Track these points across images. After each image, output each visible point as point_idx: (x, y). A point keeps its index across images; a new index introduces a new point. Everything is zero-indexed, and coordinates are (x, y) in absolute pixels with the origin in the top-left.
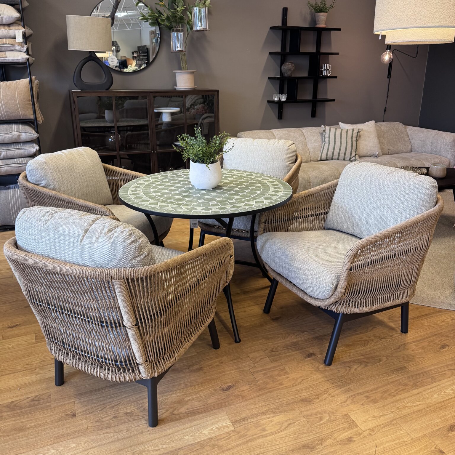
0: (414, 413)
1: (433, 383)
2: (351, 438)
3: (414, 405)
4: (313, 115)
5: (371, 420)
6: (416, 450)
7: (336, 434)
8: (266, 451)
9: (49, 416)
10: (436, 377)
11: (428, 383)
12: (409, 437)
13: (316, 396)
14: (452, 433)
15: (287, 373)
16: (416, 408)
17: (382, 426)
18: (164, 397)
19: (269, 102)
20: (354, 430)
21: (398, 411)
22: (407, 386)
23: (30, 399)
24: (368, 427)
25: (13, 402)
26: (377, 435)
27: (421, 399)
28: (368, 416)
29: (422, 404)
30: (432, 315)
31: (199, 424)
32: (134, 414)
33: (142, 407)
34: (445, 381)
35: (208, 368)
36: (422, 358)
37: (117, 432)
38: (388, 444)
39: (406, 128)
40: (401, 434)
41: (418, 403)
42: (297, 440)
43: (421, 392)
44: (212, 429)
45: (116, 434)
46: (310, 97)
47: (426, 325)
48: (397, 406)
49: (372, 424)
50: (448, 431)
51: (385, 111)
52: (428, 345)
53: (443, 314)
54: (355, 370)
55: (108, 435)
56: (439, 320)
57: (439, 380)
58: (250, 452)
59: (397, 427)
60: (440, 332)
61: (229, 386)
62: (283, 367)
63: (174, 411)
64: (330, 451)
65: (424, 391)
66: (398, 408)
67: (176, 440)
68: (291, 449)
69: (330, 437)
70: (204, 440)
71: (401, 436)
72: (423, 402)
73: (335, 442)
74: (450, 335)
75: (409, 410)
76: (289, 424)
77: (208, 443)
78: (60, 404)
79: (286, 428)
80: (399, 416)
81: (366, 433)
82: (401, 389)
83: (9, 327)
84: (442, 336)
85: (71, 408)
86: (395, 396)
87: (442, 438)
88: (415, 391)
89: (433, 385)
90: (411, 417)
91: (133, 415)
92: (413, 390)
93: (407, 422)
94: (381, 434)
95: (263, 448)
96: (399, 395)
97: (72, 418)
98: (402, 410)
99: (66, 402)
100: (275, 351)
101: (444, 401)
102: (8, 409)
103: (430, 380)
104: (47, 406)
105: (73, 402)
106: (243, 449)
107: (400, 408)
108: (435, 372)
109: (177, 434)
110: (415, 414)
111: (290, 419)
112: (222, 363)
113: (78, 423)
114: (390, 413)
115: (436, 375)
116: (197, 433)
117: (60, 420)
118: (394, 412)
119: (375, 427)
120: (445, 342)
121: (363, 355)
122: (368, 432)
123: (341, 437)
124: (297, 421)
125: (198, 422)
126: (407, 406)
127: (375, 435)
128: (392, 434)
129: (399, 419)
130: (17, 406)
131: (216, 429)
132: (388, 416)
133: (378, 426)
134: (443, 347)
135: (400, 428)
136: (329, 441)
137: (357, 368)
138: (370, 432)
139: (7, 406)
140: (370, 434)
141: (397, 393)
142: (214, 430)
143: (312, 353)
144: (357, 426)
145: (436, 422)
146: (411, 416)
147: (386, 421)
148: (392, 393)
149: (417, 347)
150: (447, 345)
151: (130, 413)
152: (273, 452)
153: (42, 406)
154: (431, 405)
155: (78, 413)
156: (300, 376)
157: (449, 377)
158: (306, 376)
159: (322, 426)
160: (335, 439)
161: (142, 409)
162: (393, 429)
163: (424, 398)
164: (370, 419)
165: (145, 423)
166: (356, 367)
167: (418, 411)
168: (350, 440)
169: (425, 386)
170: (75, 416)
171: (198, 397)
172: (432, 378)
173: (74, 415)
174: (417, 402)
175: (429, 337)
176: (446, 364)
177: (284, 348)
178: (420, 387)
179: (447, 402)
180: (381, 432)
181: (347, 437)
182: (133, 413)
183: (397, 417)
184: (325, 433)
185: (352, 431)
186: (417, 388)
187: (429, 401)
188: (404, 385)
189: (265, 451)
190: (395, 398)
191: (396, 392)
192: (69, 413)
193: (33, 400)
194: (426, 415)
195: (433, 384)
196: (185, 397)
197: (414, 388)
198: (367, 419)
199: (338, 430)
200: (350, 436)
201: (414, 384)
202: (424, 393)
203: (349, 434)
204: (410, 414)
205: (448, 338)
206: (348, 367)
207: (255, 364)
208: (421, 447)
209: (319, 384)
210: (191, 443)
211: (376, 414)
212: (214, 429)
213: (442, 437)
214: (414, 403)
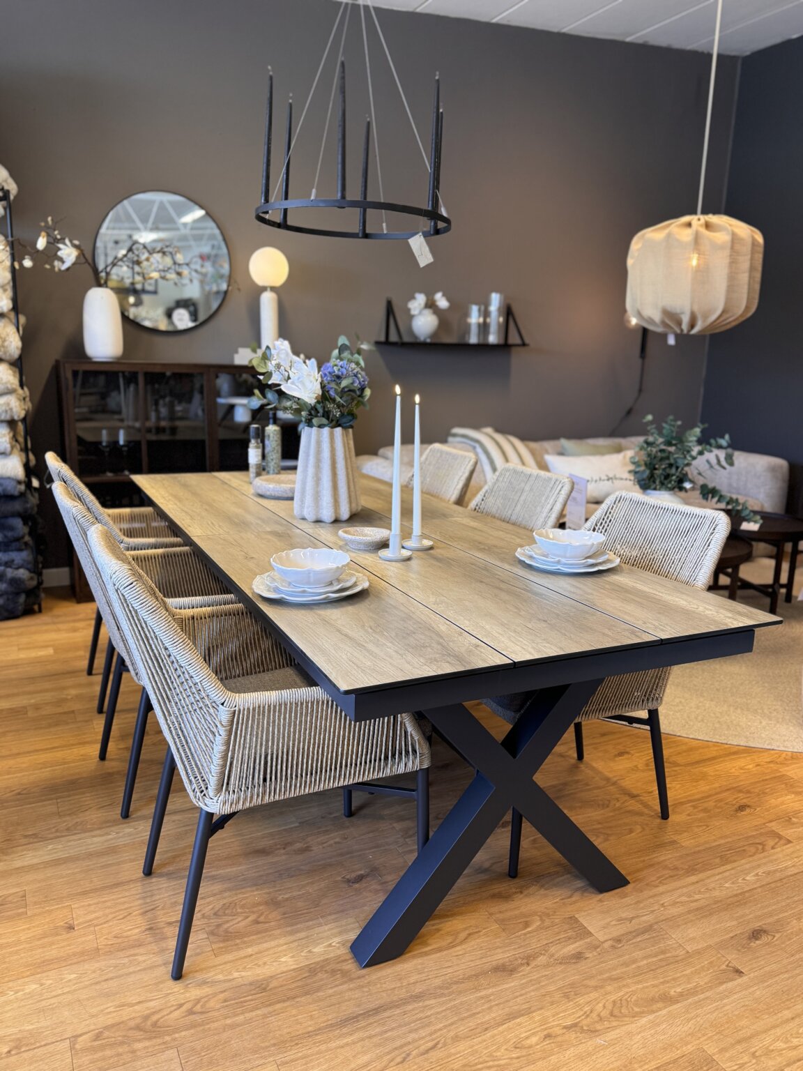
0: (689, 912)
1: (723, 865)
2: (580, 953)
3: (691, 900)
5: (615, 925)
6: (693, 969)
7: (553, 948)
8: (430, 977)
9: (24, 930)
10: (729, 856)
11: (715, 865)
12: (681, 950)
13: (517, 888)
14: (757, 942)
16: (694, 905)
17: (634, 934)
18: (241, 896)
20: (586, 940)
21: (662, 909)
22: (678, 870)
24: (611, 936)
26: (625, 947)
27: (702, 890)
28: (609, 920)
29: (703, 898)
30: (721, 759)
31: (307, 937)
34: (743, 861)
35: (321, 847)
36: (704, 827)
37: (154, 954)
38: (645, 962)
40: (668, 945)
41: (697, 897)
42: (484, 959)
43: (703, 880)
44: (330, 945)
45: (151, 956)
47: (712, 774)
48: (662, 902)
49: (617, 931)
50: (750, 939)
52: (715, 806)
53: (740, 758)
55: (136, 957)
56: (734, 767)
57: (735, 861)
58: (400, 979)
59: (662, 935)
60: (734, 785)
61: (359, 876)
63: (259, 917)
64: (544, 974)
65: (708, 877)
67: (265, 963)
68: (473, 973)
69: (543, 952)
70: (317, 963)
71: (668, 948)
72: (707, 895)
73: (552, 960)
74: (752, 790)
75: (682, 908)
76: (470, 934)
77: (322, 967)
78: (44, 910)
79: (465, 940)
81: (606, 945)
82: (667, 876)
84: (740, 791)
85: (66, 916)
86: (657, 886)
87: (739, 950)
88: (693, 879)
89: (723, 869)
90: (685, 919)
92: (688, 876)
93: (679, 926)
94: (632, 946)
95: (424, 973)
96: (664, 884)
97: (68, 933)
98: (669, 907)
99: (57, 907)
101: (741, 894)
103: (717, 860)
104: (19, 915)
105: (67, 906)
106: (388, 975)
107: (665, 904)
108: (728, 849)
109: (266, 953)
110: (692, 914)
111: (471, 926)
112: (346, 838)
113: (79, 940)
114: (647, 913)
115: (729, 852)
116: (302, 951)
117: (44, 936)
118: (655, 911)
119: (623, 935)
120: (745, 801)
121: (599, 823)
122: (610, 943)
123: (561, 953)
124: (484, 929)
125: (304, 933)
126: (678, 902)
127: (623, 948)
128: (653, 946)
129: (663, 922)
131: (338, 945)
132: (644, 918)
133: (627, 934)
134: (742, 808)
135: (665, 936)
136: (542, 960)
138: (614, 944)
140: (613, 946)
141: (660, 882)
144: (590, 934)
145: (728, 925)
146: (685, 917)
147: (642, 926)
148: (653, 881)
149: (696, 810)
150: (749, 806)
152: (443, 978)
153: (9, 913)
154: (720, 899)
155: (78, 925)
157: (750, 856)
159: (528, 935)
160: (552, 955)
162: (653, 937)
163: (707, 889)
164: (614, 923)
165: (206, 938)
167: (697, 909)
168: (578, 956)
169: (709, 870)
170: (74, 928)
171: (303, 894)
172: (722, 857)
173: (71, 928)
174: (695, 896)
175: (717, 794)
176: (745, 835)
178: (701, 872)
179: (747, 894)
180: (633, 943)
181: (573, 952)
183: (663, 918)
184: (535, 947)
185: (581, 943)
186: (696, 873)
187: (716, 893)
188: (672, 870)
189: (425, 978)
190: (658, 889)
191: (659, 880)
192: (62, 924)
194: (711, 914)
195: (725, 867)
196: (280, 895)
197: (689, 874)
198: (608, 924)
199: (558, 942)
200: (578, 950)
201: (690, 867)
202: (708, 881)
203: (577, 947)
204: (683, 913)
205: (748, 795)
207: (407, 840)
208: (703, 964)
210: (292, 967)
211: (624, 915)
212: (333, 944)
213: (739, 948)
214: (690, 896)
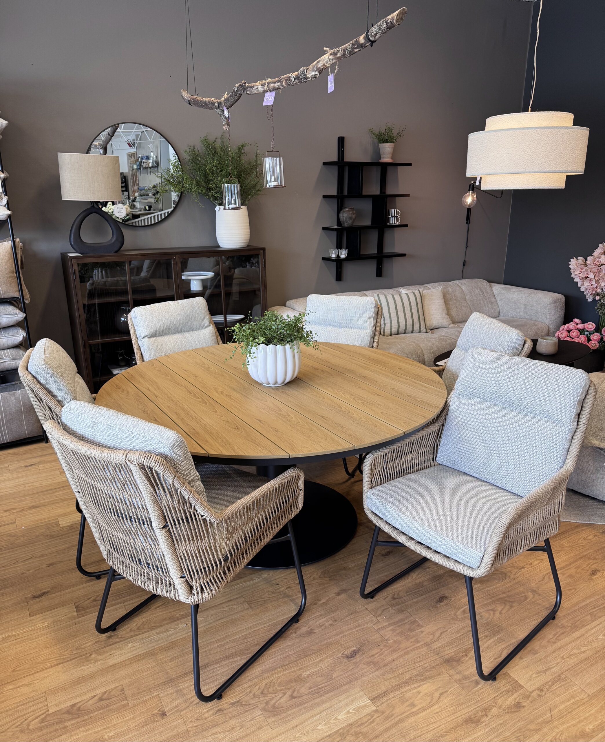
0: (582, 662)
1: (593, 621)
2: (518, 703)
3: (580, 652)
4: (379, 274)
5: (536, 677)
6: (596, 709)
7: (500, 700)
8: (424, 732)
9: (130, 719)
10: (596, 613)
11: (588, 622)
12: (584, 693)
13: (463, 653)
15: (419, 626)
16: (583, 656)
17: (550, 683)
18: (276, 676)
19: (324, 259)
20: (520, 692)
21: (563, 661)
22: (565, 628)
23: (96, 698)
24: (534, 687)
25: (73, 705)
26: (547, 695)
27: (585, 643)
28: (531, 673)
29: (588, 650)
30: (570, 533)
31: (331, 707)
32: (243, 703)
33: (250, 692)
35: (320, 629)
36: (574, 590)
37: (228, 731)
38: (563, 706)
39: (491, 286)
40: (575, 691)
42: (456, 714)
43: (583, 635)
44: (348, 712)
45: (227, 733)
46: (374, 251)
47: (567, 545)
48: (561, 655)
49: (538, 681)
51: (464, 264)
52: (576, 572)
53: (582, 530)
54: (500, 613)
55: (217, 736)
56: (580, 539)
57: (600, 617)
58: (404, 736)
59: (568, 683)
60: (585, 554)
61: (353, 652)
62: (412, 618)
63: (293, 693)
64: (499, 723)
65: (586, 632)
66: (563, 657)
67: (308, 732)
68: (451, 726)
69: (494, 704)
70: (343, 728)
71: (575, 693)
72: (590, 647)
73: (501, 710)
74: (597, 557)
75: (576, 659)
76: (441, 694)
77: (348, 731)
78: (140, 701)
79: (439, 699)
80: (567, 668)
81: (534, 695)
83: (35, 597)
84: (589, 559)
85: (157, 705)
86: (555, 643)
88: (577, 634)
89: (594, 624)
90: (580, 668)
91: (242, 705)
92: (574, 632)
93: (577, 674)
94: (551, 694)
95: (418, 729)
96: (559, 640)
97: (163, 719)
98: (567, 659)
99: (148, 697)
100: (397, 598)
102: (70, 715)
103: (589, 617)
104: (124, 706)
105: (156, 696)
106: (394, 734)
107: (564, 657)
108: (593, 607)
109: (306, 723)
110: (584, 663)
111: (440, 687)
112: (336, 621)
113: (172, 724)
114: (554, 665)
115: (595, 610)
116: (331, 719)
117: (146, 723)
118: (559, 663)
119: (543, 685)
120: (593, 566)
121: (504, 593)
122: (536, 693)
123: (506, 703)
124: (450, 688)
125: (328, 704)
126: (572, 654)
127: (545, 696)
128: (565, 693)
129: (567, 672)
130: (82, 711)
131: (354, 712)
132: (554, 669)
133: (545, 684)
134: (594, 572)
135: (571, 683)
136: (495, 711)
137: (502, 610)
138: (539, 693)
139: (68, 712)
140: (539, 696)
141: (556, 639)
142: (352, 713)
143: (443, 596)
144: (521, 686)
146: (580, 666)
147: (553, 677)
148: (551, 638)
149: (565, 576)
150: (598, 571)
151: (238, 702)
152: (432, 733)
153: (116, 706)
154: (598, 649)
155: (168, 711)
156: (437, 628)
158: (445, 628)
159: (480, 691)
160: (500, 707)
161: (251, 694)
162: (563, 685)
163: (588, 642)
164: (534, 676)
165: (261, 715)
166: (500, 609)
167: (586, 659)
168: (518, 706)
169: (586, 626)
170: (166, 715)
171: (319, 670)
172: (591, 614)
173: (164, 714)
174: (582, 648)
175: (575, 562)
176: (602, 595)
177: (407, 592)
178: (581, 628)
180: (552, 691)
181: (514, 703)
182: (241, 701)
183: (565, 669)
184: (487, 700)
185: (517, 694)
186: (578, 629)
187: (595, 645)
188: (562, 628)
189: (421, 733)
190: (556, 645)
191: (555, 637)
192: (156, 711)
193: (101, 699)
194: (596, 662)
195: (595, 622)
196: (303, 672)
197: (574, 630)
198: (531, 677)
199: (501, 695)
200: (516, 700)
201: (572, 625)
202: (587, 635)
203: (516, 698)
204: (577, 664)
205: (595, 561)
206: (491, 610)
207: (378, 618)
208: (601, 704)
209: (462, 637)
210: (327, 734)
211: (539, 669)
212: (351, 711)
214: (579, 649)
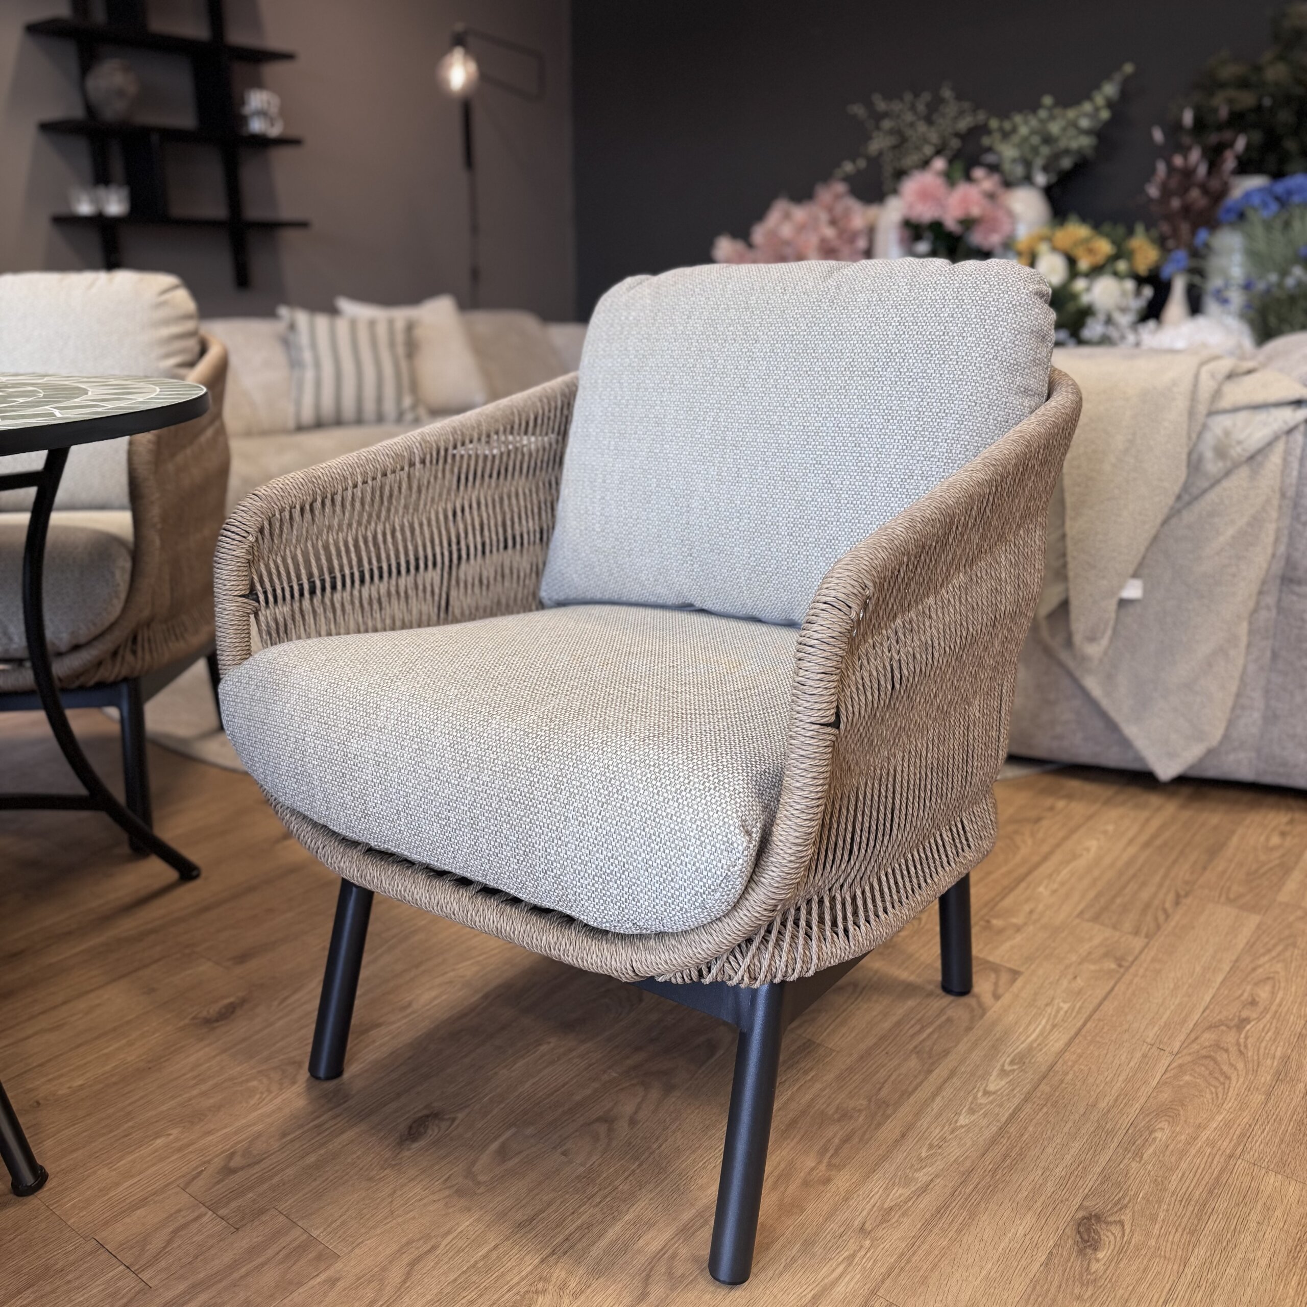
0: (928, 1225)
1: (930, 1072)
3: (914, 1192)
10: (929, 1043)
11: (916, 1077)
14: (1100, 1255)
15: (326, 1257)
16: (926, 1204)
21: (867, 1243)
22: (851, 1117)
27: (924, 1155)
29: (937, 1176)
34: (962, 1047)
39: (545, 329)
41: (922, 1177)
43: (910, 1126)
48: (857, 1223)
50: (1081, 1252)
51: (475, 278)
54: (633, 1122)
57: (946, 1053)
62: (296, 1232)
65: (918, 1115)
66: (862, 1229)
72: (940, 1165)
75: (906, 1221)
80: (883, 1270)
82: (836, 1141)
86: (827, 1181)
87: (1079, 1298)
88: (889, 1129)
89: (933, 1080)
90: (928, 1253)
92: (879, 1125)
93: (924, 1280)
96: (839, 1168)
98: (879, 1233)
100: (242, 1168)
101: (1002, 1130)
103: (913, 1063)
107: (868, 1226)
108: (918, 1027)
110: (936, 1230)
114: (841, 1268)
115: (924, 1035)
118: (853, 1256)
126: (891, 1209)
129: (888, 1282)
132: (840, 1288)
137: (636, 1113)
141: (830, 1165)
143: (426, 1112)
145: (1021, 1232)
146: (925, 1246)
148: (813, 1169)
154: (968, 1163)
157: (969, 1029)
158: (427, 1238)
163: (932, 1146)
166: (628, 1109)
167: (938, 1213)
169: (911, 1094)
172: (916, 1050)
174: (917, 1175)
178: (898, 1104)
179: (1013, 1129)
183: (878, 1273)
186: (889, 1112)
187: (954, 1151)
188: (839, 1120)
190: (832, 1187)
191: (825, 1161)
194: (972, 1216)
195: (934, 1074)
197: (877, 1118)
201: (870, 1101)
202: (924, 1122)
204: (916, 1238)
206: (599, 1120)
207: (145, 1276)
213: (1077, 1291)
214: (907, 1181)
